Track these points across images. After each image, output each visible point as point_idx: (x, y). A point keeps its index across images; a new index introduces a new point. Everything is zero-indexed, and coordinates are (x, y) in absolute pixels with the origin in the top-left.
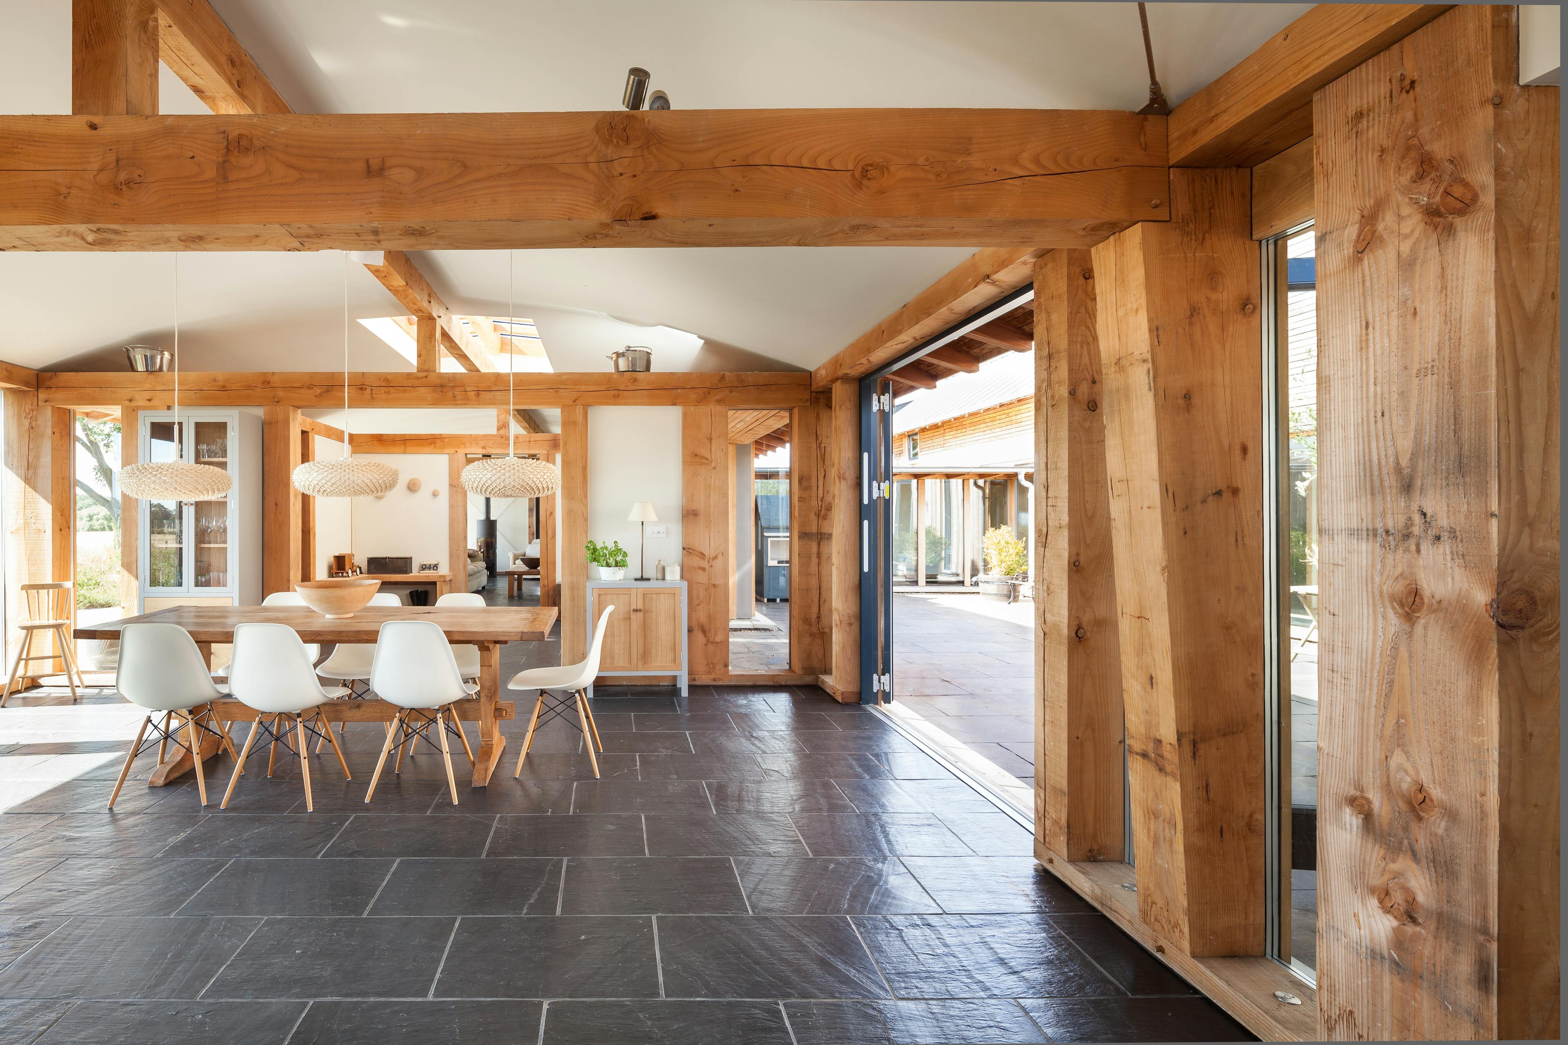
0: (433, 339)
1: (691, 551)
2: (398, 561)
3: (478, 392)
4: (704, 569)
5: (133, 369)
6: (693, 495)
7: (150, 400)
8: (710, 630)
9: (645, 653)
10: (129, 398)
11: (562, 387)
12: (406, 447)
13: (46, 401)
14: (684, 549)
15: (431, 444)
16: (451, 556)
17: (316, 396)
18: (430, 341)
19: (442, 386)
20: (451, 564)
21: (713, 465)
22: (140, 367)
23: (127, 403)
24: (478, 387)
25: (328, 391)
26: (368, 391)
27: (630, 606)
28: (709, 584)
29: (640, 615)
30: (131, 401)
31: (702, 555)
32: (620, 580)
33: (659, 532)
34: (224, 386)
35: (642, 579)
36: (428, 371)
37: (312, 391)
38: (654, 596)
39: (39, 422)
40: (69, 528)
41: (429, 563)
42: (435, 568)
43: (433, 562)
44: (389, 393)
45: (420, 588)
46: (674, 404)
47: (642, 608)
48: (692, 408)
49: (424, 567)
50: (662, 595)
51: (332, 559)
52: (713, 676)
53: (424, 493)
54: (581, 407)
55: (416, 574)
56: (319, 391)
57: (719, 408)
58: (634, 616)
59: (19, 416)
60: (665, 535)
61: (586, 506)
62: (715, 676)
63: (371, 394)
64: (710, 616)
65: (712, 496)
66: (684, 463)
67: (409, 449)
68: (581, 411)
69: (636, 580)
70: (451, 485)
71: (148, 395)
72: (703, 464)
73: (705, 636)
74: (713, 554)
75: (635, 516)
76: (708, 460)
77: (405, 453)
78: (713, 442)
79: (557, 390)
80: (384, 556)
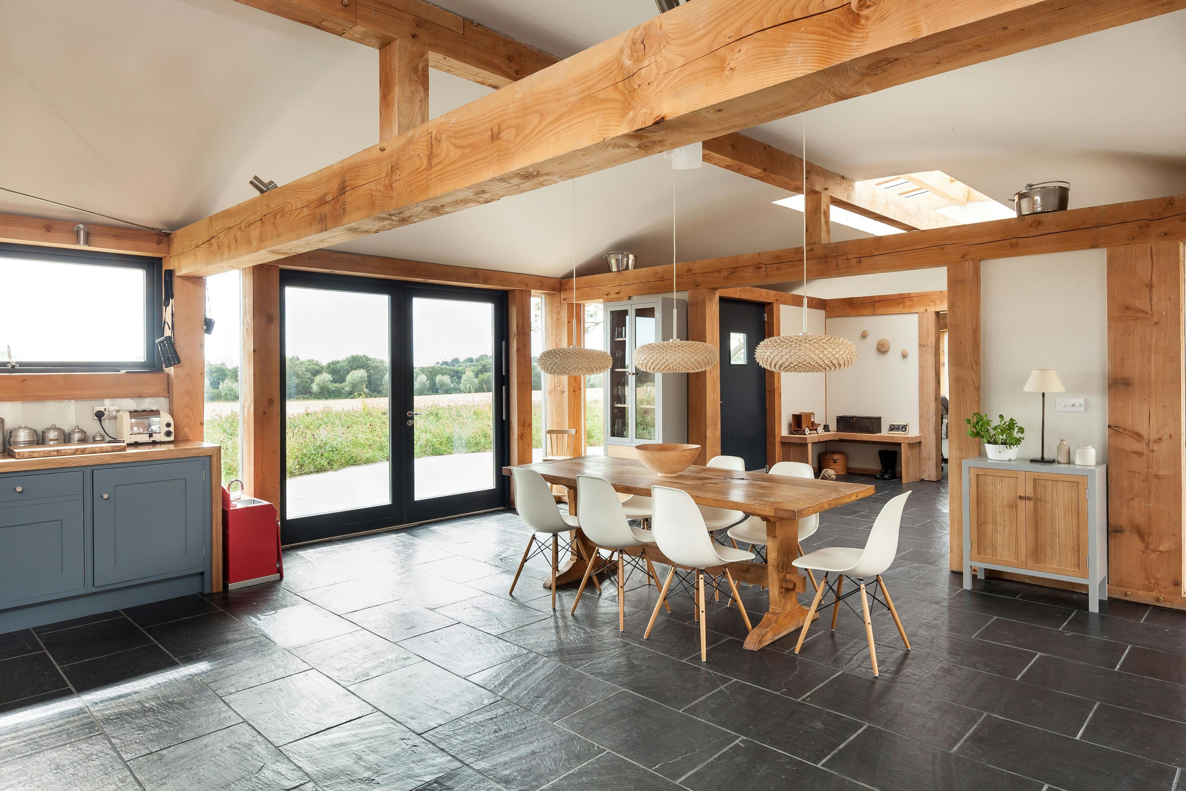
0: (818, 212)
1: (1121, 430)
2: (865, 421)
3: (859, 260)
4: (1139, 454)
5: (610, 271)
6: (1122, 359)
7: (618, 293)
8: (1150, 534)
9: (1036, 548)
10: (607, 293)
11: (949, 242)
12: (875, 309)
13: (564, 300)
14: (1109, 427)
15: (899, 304)
16: (921, 418)
17: (724, 278)
18: (816, 214)
19: (826, 257)
20: (921, 426)
21: (1155, 319)
22: (614, 269)
23: (606, 296)
24: (859, 254)
25: (733, 273)
26: (764, 269)
27: (1016, 492)
28: (1148, 473)
29: (1030, 504)
30: (608, 295)
31: (1138, 436)
32: (1010, 460)
33: (1073, 405)
34: (662, 277)
35: (1042, 461)
36: (814, 244)
37: (721, 274)
38: (1049, 483)
39: (561, 314)
40: (580, 390)
41: (898, 424)
42: (904, 429)
43: (903, 423)
44: (780, 268)
45: (890, 448)
46: (1094, 246)
47: (1031, 496)
48: (1121, 249)
49: (892, 428)
50: (1061, 483)
51: (791, 417)
52: (1155, 594)
53: (894, 354)
54: (971, 262)
55: (885, 434)
56: (725, 273)
57: (1164, 244)
58: (1021, 504)
59: (552, 310)
60: (1082, 409)
61: (978, 373)
62: (1159, 595)
63: (766, 271)
64: (1150, 516)
65: (1153, 360)
66: (1111, 319)
67: (878, 311)
68: (971, 266)
69: (1032, 461)
70: (920, 345)
71: (617, 289)
72: (1138, 319)
73: (1143, 540)
74: (1154, 436)
75: (1031, 386)
76: (1147, 313)
77: (874, 315)
78: (1154, 289)
79: (941, 247)
80: (852, 415)
